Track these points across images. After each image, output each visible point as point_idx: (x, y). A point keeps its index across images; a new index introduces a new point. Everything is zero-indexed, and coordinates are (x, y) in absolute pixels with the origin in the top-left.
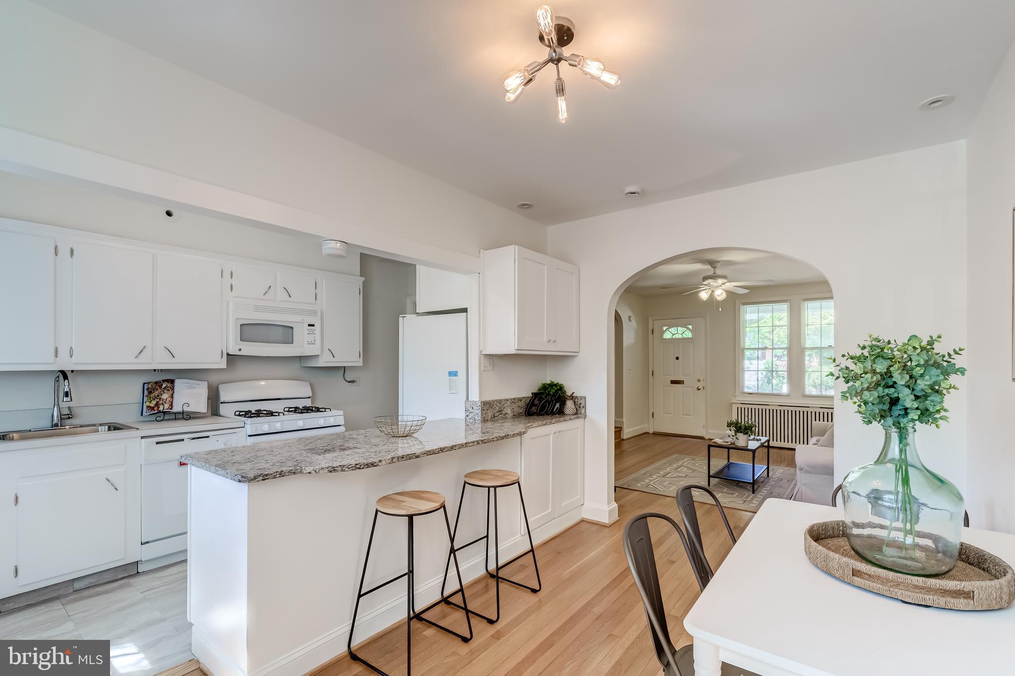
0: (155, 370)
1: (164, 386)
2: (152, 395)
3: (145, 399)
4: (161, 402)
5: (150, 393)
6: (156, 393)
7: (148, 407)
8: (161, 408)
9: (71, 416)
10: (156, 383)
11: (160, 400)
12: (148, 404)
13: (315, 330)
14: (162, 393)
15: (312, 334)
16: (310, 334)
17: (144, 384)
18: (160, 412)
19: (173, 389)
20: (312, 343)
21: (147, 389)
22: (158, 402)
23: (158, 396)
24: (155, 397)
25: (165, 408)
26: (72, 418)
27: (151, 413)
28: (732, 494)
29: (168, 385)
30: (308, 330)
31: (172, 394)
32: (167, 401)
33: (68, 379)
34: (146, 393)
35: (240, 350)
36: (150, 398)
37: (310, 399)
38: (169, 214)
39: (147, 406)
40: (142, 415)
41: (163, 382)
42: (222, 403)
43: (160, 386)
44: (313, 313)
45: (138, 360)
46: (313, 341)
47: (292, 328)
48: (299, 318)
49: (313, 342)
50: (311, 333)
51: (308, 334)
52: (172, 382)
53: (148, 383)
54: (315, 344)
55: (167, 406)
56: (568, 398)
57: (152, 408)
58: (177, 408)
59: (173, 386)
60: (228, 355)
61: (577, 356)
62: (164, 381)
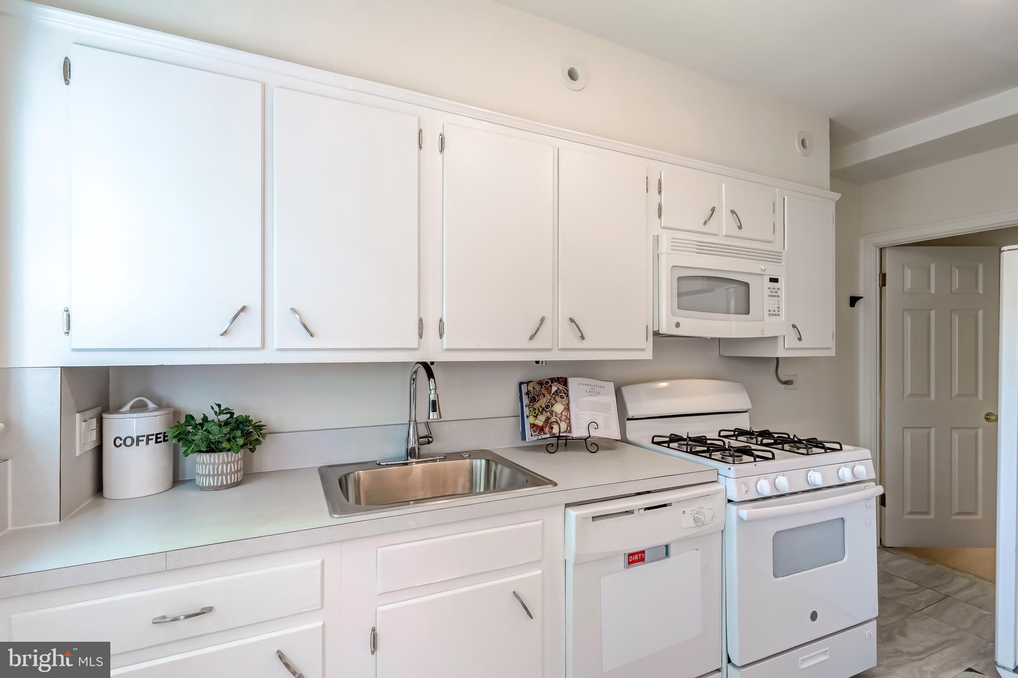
0: (537, 362)
1: (554, 389)
2: (537, 405)
3: (526, 410)
4: (553, 419)
5: (533, 400)
6: (543, 402)
7: (533, 426)
8: (556, 430)
9: (431, 439)
10: (540, 383)
11: (552, 414)
12: (531, 420)
13: (778, 289)
14: (553, 401)
15: (776, 296)
16: (773, 296)
17: (521, 384)
18: (554, 436)
19: (568, 396)
20: (775, 314)
21: (528, 393)
22: (548, 419)
23: (547, 407)
24: (543, 409)
25: (562, 430)
26: (432, 442)
27: (540, 437)
29: (561, 388)
30: (769, 288)
31: (568, 404)
32: (564, 418)
33: (434, 378)
34: (526, 400)
35: (678, 325)
36: (535, 409)
37: (747, 415)
38: (572, 75)
39: (531, 424)
40: (524, 438)
41: (552, 382)
42: (628, 419)
43: (549, 390)
44: (775, 257)
45: (534, 344)
46: (776, 310)
47: (747, 285)
48: (757, 266)
49: (776, 312)
50: (774, 294)
51: (769, 296)
52: (564, 382)
53: (528, 383)
54: (779, 315)
55: (563, 426)
57: (541, 429)
58: (578, 431)
59: (567, 390)
60: (656, 334)
62: (553, 380)
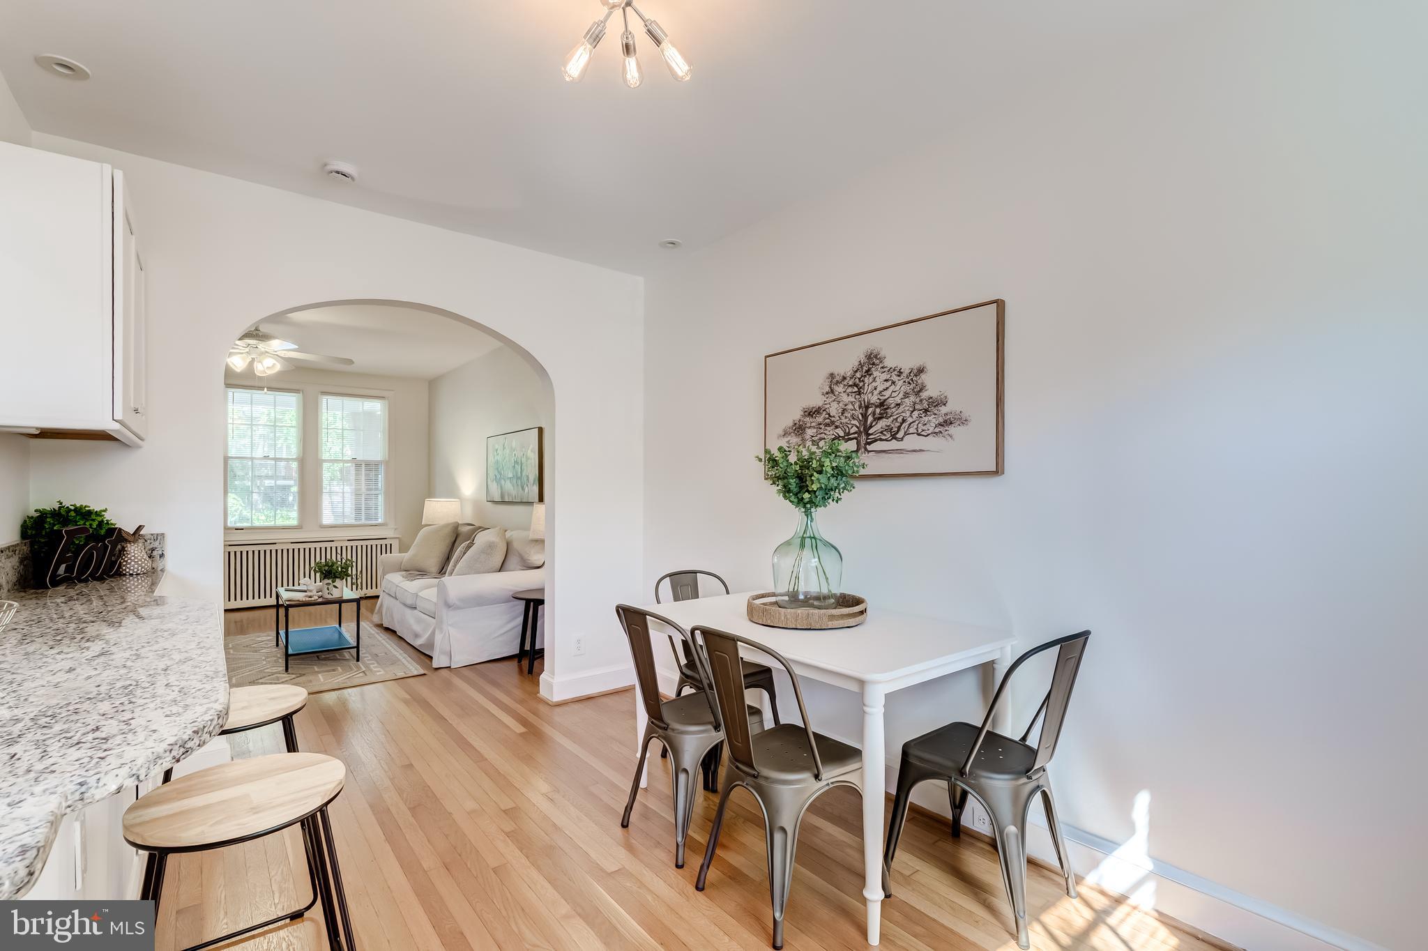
28: (334, 670)
56: (130, 538)
61: (139, 447)
